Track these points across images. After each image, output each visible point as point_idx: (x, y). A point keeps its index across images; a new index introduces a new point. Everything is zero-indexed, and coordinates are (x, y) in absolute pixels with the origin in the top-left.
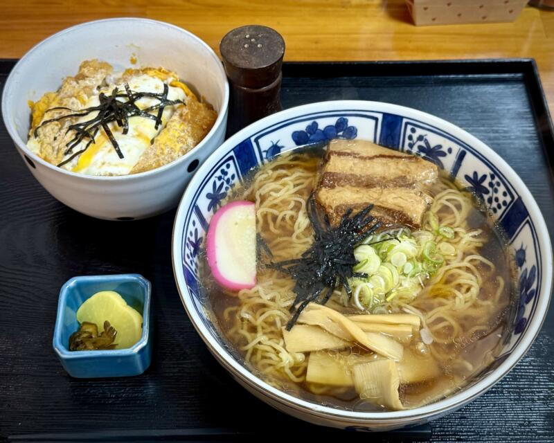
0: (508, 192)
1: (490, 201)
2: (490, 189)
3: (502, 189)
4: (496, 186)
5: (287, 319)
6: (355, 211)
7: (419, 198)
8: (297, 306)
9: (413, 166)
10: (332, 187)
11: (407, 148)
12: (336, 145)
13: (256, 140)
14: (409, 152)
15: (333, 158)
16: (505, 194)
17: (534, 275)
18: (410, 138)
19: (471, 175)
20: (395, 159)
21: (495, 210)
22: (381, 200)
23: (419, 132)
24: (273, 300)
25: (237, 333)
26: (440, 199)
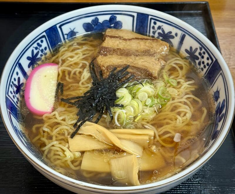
0: (210, 57)
1: (199, 64)
3: (206, 56)
4: (203, 54)
5: (72, 131)
6: (118, 69)
7: (157, 62)
8: (79, 124)
9: (154, 44)
10: (105, 55)
11: (151, 34)
12: (109, 32)
13: (60, 27)
14: (153, 37)
15: (107, 39)
16: (208, 59)
17: (224, 105)
18: (153, 28)
19: (189, 49)
20: (144, 40)
21: (202, 69)
22: (134, 63)
23: (158, 24)
24: (64, 120)
25: (39, 139)
26: (170, 63)
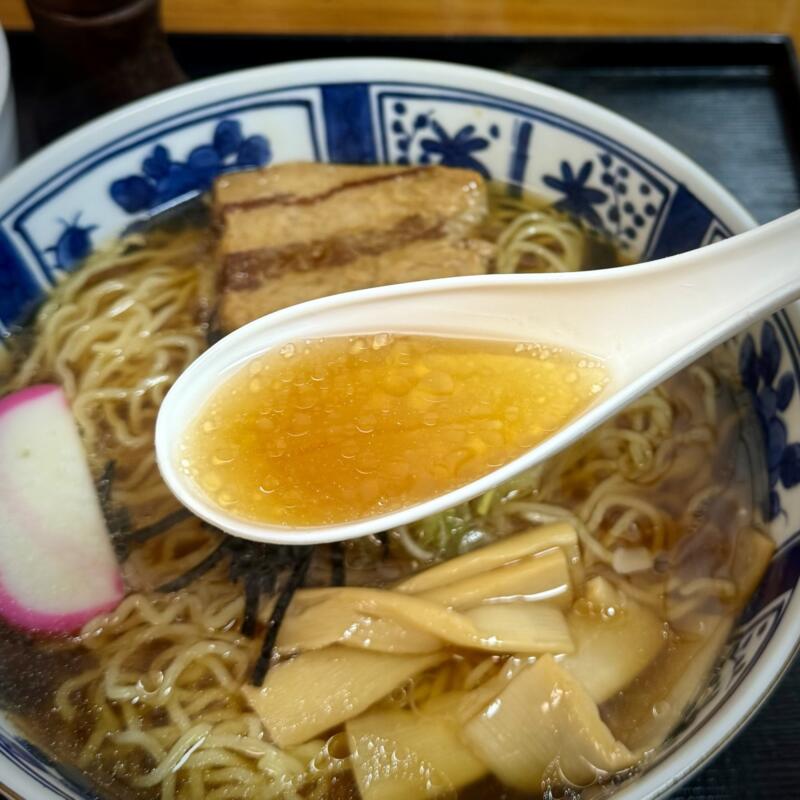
0: (652, 182)
1: (614, 215)
2: (608, 190)
3: (634, 180)
4: (619, 179)
7: (464, 255)
9: (426, 189)
10: (252, 285)
11: (395, 153)
12: (229, 188)
13: (18, 227)
14: (403, 161)
15: (234, 219)
16: (645, 190)
17: (776, 344)
18: (398, 127)
19: (557, 173)
20: (381, 186)
21: (631, 233)
23: (415, 108)
26: (510, 241)
